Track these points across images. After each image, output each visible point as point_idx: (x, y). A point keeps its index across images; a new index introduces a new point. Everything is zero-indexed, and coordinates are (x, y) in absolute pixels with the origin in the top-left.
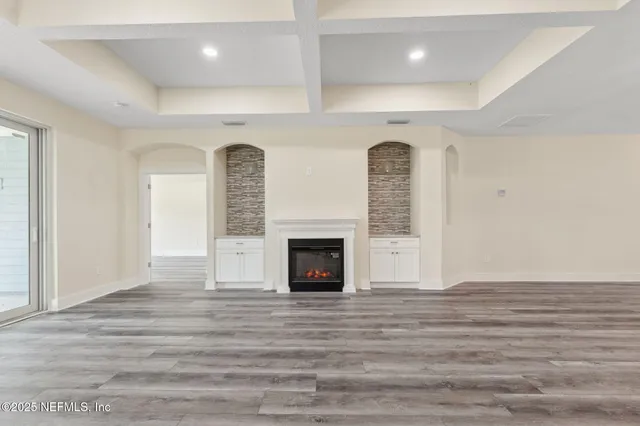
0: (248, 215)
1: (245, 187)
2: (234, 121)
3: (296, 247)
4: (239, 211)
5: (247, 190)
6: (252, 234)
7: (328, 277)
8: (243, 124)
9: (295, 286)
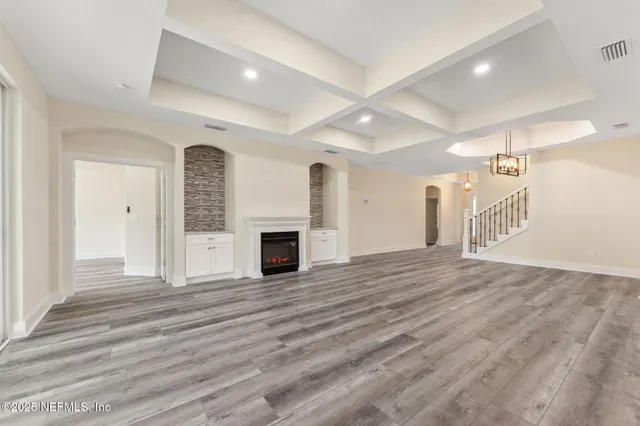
0: (202, 212)
1: (198, 185)
2: (215, 125)
3: (267, 239)
4: (192, 208)
5: (201, 188)
6: (204, 230)
7: (288, 261)
8: (223, 129)
9: (266, 271)
